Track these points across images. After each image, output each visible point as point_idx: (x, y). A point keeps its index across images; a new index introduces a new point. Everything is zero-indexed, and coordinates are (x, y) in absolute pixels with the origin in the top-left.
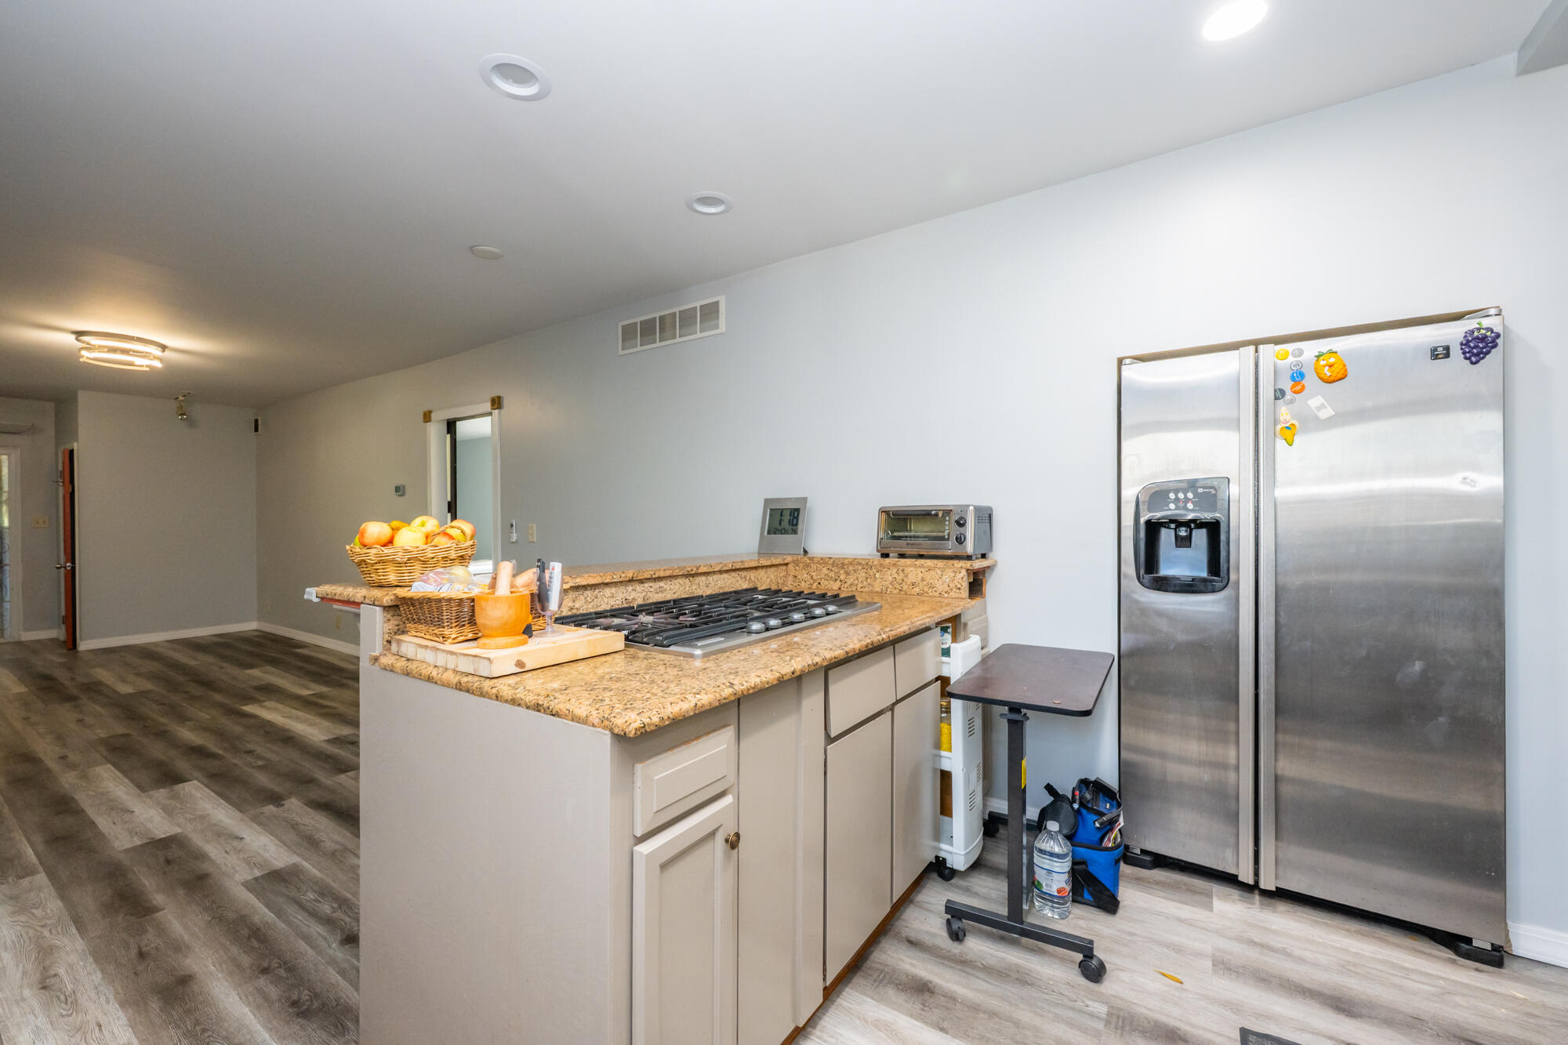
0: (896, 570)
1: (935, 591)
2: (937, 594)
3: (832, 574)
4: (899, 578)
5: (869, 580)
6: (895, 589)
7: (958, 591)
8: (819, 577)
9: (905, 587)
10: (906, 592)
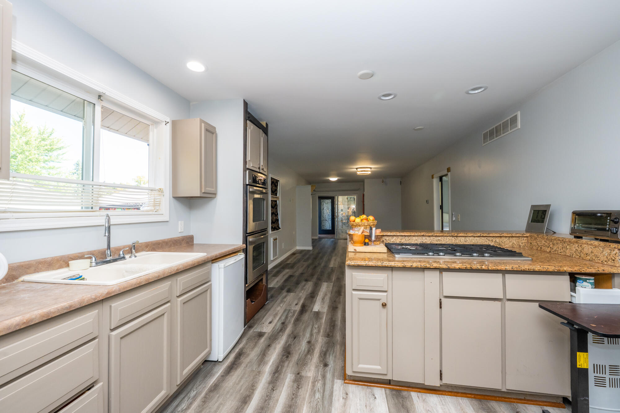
0: (577, 245)
1: (599, 260)
2: (600, 262)
3: (546, 244)
4: (580, 249)
5: (564, 249)
6: (577, 255)
7: (613, 262)
8: (541, 245)
9: (582, 255)
10: (583, 258)
